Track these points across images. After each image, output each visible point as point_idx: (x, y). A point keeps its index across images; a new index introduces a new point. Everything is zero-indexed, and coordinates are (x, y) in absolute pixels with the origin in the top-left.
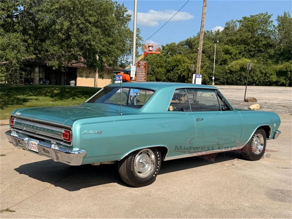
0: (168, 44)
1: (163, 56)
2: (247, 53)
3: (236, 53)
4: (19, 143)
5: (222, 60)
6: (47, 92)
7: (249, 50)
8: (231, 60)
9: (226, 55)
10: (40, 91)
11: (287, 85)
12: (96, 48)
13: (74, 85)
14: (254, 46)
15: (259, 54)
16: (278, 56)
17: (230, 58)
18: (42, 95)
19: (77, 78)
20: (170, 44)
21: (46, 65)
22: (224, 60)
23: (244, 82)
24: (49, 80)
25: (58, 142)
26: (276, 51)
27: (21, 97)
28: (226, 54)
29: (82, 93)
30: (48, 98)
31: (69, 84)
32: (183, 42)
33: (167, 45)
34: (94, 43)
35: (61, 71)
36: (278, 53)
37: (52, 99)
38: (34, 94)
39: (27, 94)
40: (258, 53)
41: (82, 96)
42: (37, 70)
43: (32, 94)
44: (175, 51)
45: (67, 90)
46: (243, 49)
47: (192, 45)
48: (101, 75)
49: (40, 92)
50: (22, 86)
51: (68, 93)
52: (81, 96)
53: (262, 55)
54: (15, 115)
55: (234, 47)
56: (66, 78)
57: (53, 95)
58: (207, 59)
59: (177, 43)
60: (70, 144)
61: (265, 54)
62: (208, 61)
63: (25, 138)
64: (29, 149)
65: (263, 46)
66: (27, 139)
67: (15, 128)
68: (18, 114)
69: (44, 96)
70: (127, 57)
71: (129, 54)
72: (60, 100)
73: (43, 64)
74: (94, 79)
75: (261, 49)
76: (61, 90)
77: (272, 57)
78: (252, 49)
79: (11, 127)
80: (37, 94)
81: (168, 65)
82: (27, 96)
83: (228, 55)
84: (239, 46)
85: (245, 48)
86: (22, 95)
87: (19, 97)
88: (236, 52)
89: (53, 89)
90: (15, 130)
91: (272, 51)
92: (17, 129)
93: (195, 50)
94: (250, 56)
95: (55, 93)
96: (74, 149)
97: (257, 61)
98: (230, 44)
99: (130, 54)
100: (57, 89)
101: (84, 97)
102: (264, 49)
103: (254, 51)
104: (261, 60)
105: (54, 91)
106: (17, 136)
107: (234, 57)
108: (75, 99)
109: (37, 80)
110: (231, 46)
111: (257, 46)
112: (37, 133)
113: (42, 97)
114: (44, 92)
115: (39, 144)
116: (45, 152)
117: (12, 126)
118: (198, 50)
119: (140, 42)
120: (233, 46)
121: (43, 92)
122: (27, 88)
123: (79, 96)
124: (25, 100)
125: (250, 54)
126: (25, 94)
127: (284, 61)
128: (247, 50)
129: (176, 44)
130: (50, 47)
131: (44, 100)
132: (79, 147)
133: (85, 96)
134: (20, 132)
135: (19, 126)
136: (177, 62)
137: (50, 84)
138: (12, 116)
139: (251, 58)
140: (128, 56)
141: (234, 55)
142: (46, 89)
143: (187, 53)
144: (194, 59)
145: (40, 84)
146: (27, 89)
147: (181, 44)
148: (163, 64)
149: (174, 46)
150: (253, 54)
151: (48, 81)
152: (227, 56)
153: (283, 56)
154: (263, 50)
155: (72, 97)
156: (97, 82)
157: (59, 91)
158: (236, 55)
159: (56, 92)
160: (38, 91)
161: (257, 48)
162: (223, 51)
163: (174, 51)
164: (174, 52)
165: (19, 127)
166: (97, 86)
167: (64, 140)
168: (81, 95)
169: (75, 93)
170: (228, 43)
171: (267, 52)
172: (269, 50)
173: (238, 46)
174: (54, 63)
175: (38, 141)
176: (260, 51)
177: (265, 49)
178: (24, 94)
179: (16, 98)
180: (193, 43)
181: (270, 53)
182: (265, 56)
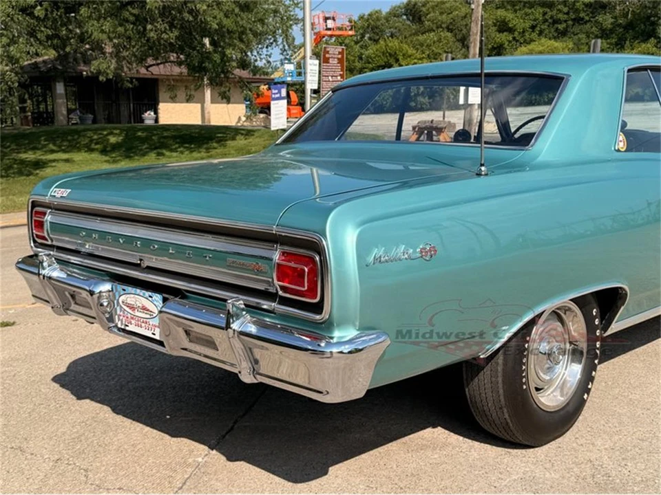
0: (364, 15)
1: (353, 43)
2: (549, 26)
3: (523, 29)
4: (72, 302)
5: (493, 46)
6: (91, 141)
7: (554, 21)
8: (512, 45)
9: (501, 34)
10: (74, 140)
11: (646, 98)
12: (208, 19)
13: (153, 122)
14: (566, 10)
15: (576, 29)
16: (621, 30)
17: (510, 42)
18: (79, 150)
19: (158, 104)
20: (369, 15)
21: (82, 74)
22: (498, 47)
23: (546, 97)
24: (93, 113)
25: (253, 300)
26: (615, 18)
27: (30, 156)
28: (500, 31)
29: (178, 140)
30: (95, 155)
31: (142, 121)
32: (399, 7)
33: (361, 18)
34: (205, 7)
35: (123, 84)
36: (621, 24)
37: (107, 158)
38: (60, 147)
39: (42, 148)
40: (573, 25)
41: (179, 147)
42: (60, 88)
43: (54, 148)
44: (380, 31)
45: (140, 134)
46: (541, 19)
47: (421, 13)
48: (225, 92)
49: (75, 142)
50: (29, 131)
51: (143, 140)
52: (176, 148)
53: (584, 31)
54: (47, 199)
55: (518, 15)
56: (132, 105)
57: (108, 149)
58: (459, 45)
59: (385, 11)
60: (320, 313)
61: (592, 27)
62: (461, 50)
63: (96, 284)
64: (119, 326)
65: (585, 9)
66: (106, 287)
67: (51, 247)
68: (58, 193)
69: (85, 152)
70: (267, 51)
71: (272, 43)
72: (128, 160)
73: (74, 74)
74: (199, 106)
75: (582, 15)
76: (126, 135)
77: (608, 32)
78: (560, 16)
79: (35, 242)
80: (68, 147)
81: (367, 65)
82: (43, 155)
83: (505, 33)
84: (530, 11)
85: (545, 14)
86: (30, 153)
87: (23, 156)
88: (523, 25)
89: (105, 133)
90: (52, 253)
91: (607, 20)
92: (60, 249)
93: (429, 26)
94: (556, 35)
95: (111, 143)
96: (337, 334)
97: (574, 44)
98: (509, 7)
99: (274, 43)
100: (116, 134)
101: (185, 150)
102: (588, 15)
103: (566, 21)
104: (583, 41)
105: (108, 139)
106: (62, 275)
107: (519, 37)
108: (163, 154)
109: (63, 115)
110: (511, 11)
111: (572, 9)
112: (146, 264)
113: (79, 154)
114: (85, 141)
115: (164, 309)
116: (190, 341)
117: (39, 242)
118: (473, 9)
119: (296, 13)
120: (515, 11)
121: (82, 143)
122: (41, 134)
123: (174, 147)
124: (39, 165)
125: (557, 29)
126: (38, 149)
127: (636, 42)
128: (550, 21)
129: (384, 13)
130: (93, 25)
131: (87, 161)
132: (357, 323)
133: (187, 145)
134: (74, 259)
135: (67, 239)
136: (389, 58)
137: (94, 121)
138: (34, 204)
139: (558, 38)
140: (269, 48)
141: (519, 33)
142: (89, 134)
143: (410, 33)
144: (427, 45)
145: (70, 124)
146: (41, 137)
147: (394, 13)
148: (354, 64)
149: (378, 19)
150: (564, 28)
151: (91, 116)
152: (504, 37)
153: (633, 29)
154: (587, 18)
155: (155, 151)
156: (209, 113)
157: (121, 138)
158: (524, 32)
159: (113, 140)
160: (70, 140)
161: (571, 14)
162: (495, 25)
163: (377, 31)
164: (380, 33)
165: (67, 241)
166: (210, 122)
167: (280, 293)
168: (177, 146)
169: (162, 140)
170: (503, 4)
171: (596, 21)
172: (600, 16)
173: (527, 10)
174: (104, 66)
175: (158, 298)
176: (578, 21)
177: (591, 15)
178: (34, 149)
179: (16, 160)
180: (424, 9)
181: (602, 24)
182: (593, 33)
